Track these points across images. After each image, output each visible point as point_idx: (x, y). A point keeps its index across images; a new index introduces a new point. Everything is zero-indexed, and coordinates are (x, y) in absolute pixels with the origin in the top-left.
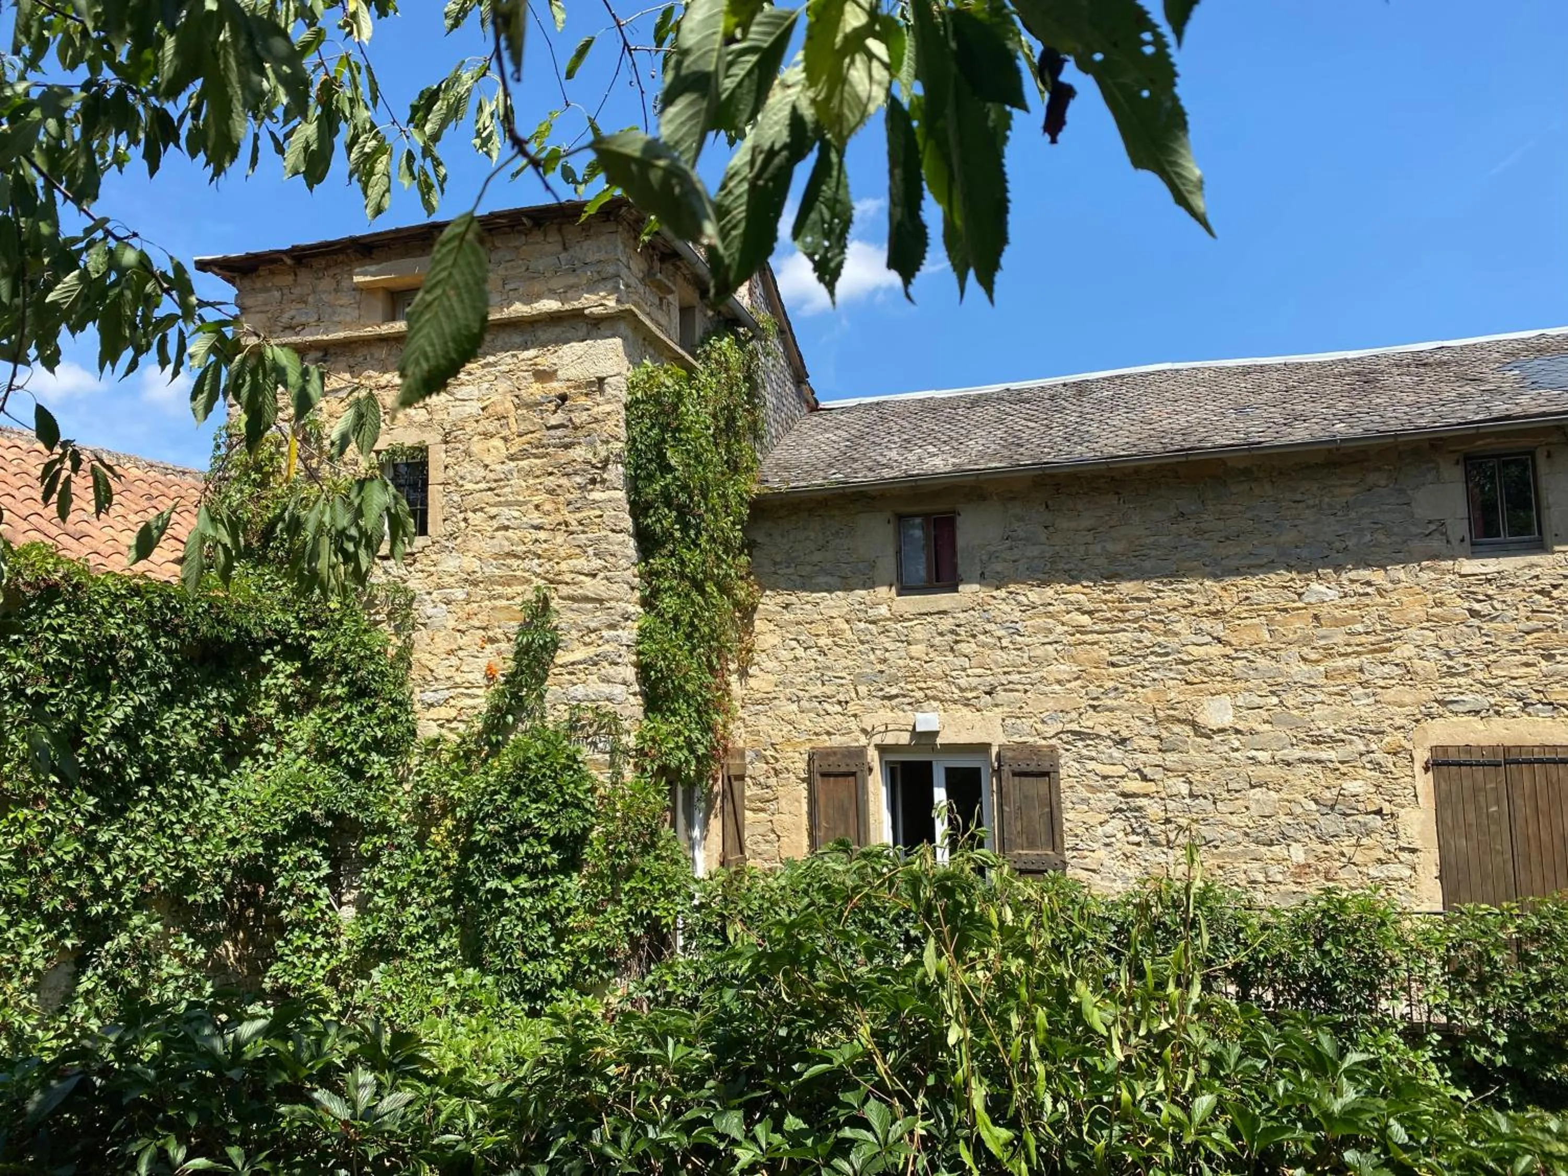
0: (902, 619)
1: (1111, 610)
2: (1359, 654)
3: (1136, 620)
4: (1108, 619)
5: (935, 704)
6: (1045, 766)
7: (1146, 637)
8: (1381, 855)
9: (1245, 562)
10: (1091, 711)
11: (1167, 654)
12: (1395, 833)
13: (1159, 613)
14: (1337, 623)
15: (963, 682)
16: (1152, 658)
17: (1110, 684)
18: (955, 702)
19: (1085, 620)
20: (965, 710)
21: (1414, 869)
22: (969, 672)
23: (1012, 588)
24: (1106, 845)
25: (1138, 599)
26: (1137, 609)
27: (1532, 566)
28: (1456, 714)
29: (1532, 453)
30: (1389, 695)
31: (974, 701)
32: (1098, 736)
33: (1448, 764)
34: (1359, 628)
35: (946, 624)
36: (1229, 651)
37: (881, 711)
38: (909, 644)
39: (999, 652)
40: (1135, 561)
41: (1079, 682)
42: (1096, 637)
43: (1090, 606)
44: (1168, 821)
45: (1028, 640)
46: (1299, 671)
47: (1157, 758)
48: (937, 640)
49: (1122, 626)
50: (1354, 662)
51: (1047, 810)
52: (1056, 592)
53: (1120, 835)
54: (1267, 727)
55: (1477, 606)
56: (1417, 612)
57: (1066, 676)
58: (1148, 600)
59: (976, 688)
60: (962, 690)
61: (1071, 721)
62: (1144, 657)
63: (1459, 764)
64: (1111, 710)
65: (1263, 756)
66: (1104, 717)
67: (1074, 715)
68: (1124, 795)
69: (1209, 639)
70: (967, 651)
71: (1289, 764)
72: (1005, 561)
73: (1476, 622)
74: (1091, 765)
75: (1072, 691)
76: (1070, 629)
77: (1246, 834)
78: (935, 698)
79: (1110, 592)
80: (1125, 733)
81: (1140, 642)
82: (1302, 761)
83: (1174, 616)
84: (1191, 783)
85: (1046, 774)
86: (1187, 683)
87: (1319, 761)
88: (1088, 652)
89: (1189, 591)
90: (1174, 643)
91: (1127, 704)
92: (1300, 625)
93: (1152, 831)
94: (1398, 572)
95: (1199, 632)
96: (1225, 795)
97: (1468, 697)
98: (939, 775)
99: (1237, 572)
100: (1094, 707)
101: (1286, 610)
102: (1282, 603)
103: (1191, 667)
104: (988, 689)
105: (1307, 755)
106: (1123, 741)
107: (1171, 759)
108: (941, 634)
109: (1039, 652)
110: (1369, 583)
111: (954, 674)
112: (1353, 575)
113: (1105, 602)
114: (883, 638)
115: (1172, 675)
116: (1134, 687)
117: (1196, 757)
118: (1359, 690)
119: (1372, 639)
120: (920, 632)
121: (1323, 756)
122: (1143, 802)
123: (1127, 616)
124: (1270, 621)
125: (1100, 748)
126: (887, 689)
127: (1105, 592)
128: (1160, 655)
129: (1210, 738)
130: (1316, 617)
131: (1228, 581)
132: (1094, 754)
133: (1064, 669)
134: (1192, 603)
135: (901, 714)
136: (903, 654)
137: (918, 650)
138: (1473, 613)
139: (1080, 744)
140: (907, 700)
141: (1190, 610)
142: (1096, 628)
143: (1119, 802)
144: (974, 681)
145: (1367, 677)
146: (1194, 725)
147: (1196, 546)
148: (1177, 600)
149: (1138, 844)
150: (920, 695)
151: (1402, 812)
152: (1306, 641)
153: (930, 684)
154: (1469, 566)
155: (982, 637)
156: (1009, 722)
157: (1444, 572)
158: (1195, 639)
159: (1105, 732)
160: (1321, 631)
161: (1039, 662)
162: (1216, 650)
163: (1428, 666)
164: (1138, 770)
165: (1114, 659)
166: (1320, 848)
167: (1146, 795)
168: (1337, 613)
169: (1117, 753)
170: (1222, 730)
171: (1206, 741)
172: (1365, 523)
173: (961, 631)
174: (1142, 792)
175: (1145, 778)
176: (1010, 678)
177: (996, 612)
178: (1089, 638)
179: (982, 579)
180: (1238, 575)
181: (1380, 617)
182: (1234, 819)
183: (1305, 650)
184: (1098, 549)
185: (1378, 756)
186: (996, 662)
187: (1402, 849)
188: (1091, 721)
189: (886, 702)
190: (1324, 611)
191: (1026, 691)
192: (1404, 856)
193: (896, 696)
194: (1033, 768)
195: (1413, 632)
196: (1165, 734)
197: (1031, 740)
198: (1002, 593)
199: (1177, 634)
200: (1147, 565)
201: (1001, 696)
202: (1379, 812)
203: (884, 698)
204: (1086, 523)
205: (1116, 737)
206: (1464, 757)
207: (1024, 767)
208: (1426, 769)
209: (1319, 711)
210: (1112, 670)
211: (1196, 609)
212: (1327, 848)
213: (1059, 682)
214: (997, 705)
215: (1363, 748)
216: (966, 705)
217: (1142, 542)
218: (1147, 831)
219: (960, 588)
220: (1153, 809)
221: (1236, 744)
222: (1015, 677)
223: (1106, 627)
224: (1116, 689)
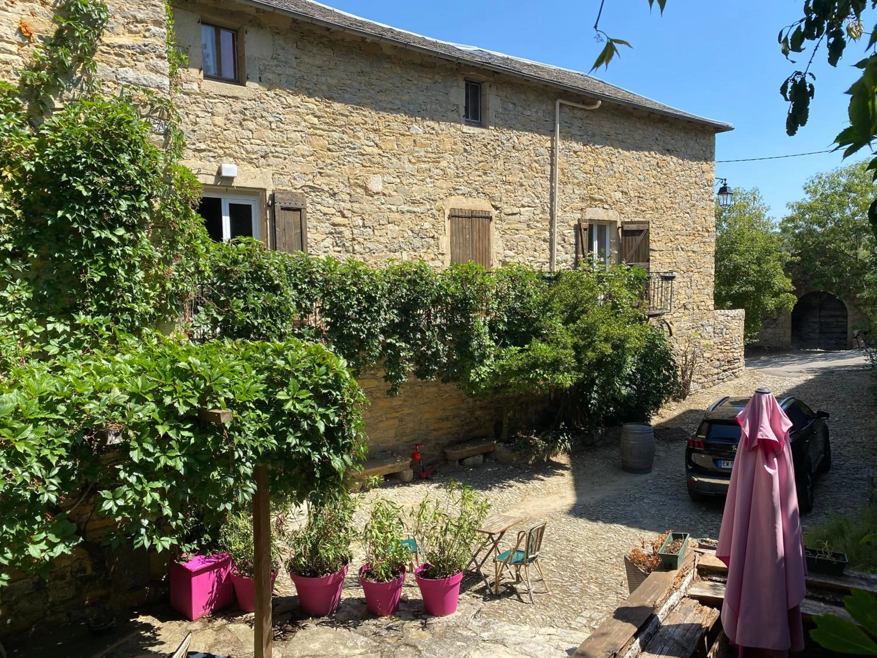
0: (207, 96)
1: (329, 118)
2: (429, 162)
3: (341, 127)
4: (327, 123)
5: (231, 159)
6: (299, 206)
7: (345, 136)
8: (433, 256)
9: (389, 106)
10: (319, 175)
11: (355, 149)
12: (438, 246)
13: (351, 125)
14: (423, 146)
15: (248, 147)
16: (347, 149)
17: (329, 161)
18: (243, 160)
19: (315, 120)
20: (249, 166)
21: (443, 262)
22: (252, 141)
23: (278, 91)
24: (325, 252)
25: (342, 115)
26: (342, 121)
27: (483, 133)
28: (458, 194)
29: (480, 84)
30: (438, 183)
31: (255, 161)
32: (323, 190)
33: (455, 216)
34: (430, 149)
35: (238, 106)
36: (381, 152)
37: (193, 160)
38: (213, 115)
39: (270, 132)
40: (340, 92)
41: (312, 158)
42: (322, 132)
43: (318, 113)
44: (354, 239)
45: (286, 127)
46: (409, 167)
47: (348, 205)
48: (232, 116)
49: (334, 128)
50: (427, 166)
51: (299, 231)
52: (302, 100)
53: (331, 247)
54: (395, 193)
55: (467, 147)
56: (448, 147)
57: (307, 153)
58: (347, 116)
59: (256, 153)
60: (248, 152)
61: (309, 180)
62: (344, 148)
63: (459, 217)
64: (329, 176)
65: (394, 208)
66: (326, 180)
67: (311, 177)
68: (334, 225)
69: (372, 144)
70: (251, 127)
71: (403, 213)
72: (274, 73)
73: (465, 154)
74: (319, 207)
75: (309, 162)
76: (309, 126)
77: (386, 247)
78: (230, 155)
79: (329, 107)
80: (336, 190)
81: (343, 139)
82: (408, 211)
83: (358, 128)
84: (364, 220)
85: (299, 210)
86: (363, 166)
87: (414, 212)
88: (318, 141)
89: (365, 116)
90: (358, 145)
91: (337, 174)
92: (408, 143)
93: (347, 244)
94: (443, 125)
95: (368, 139)
96: (378, 227)
97: (462, 188)
98: (225, 208)
99: (385, 110)
100: (320, 173)
101: (404, 135)
102: (402, 132)
103: (365, 157)
104: (263, 154)
105: (410, 208)
106: (335, 194)
107: (356, 205)
108: (234, 113)
109: (292, 135)
110: (433, 129)
111: (243, 141)
112: (428, 123)
113: (326, 112)
114: (194, 107)
115: (357, 160)
116: (339, 164)
117: (367, 207)
118: (428, 180)
119: (434, 156)
120: (221, 108)
121: (416, 209)
122: (342, 229)
123: (337, 123)
124: (398, 139)
125: (323, 197)
126: (198, 144)
127: (327, 107)
128: (351, 149)
129: (372, 196)
130: (415, 141)
131: (382, 113)
132: (320, 200)
133: (305, 148)
134: (366, 123)
135: (208, 163)
136: (210, 122)
137: (219, 120)
138: (465, 150)
139: (313, 194)
140: (211, 154)
141: (365, 126)
142: (322, 127)
143: (331, 229)
144: (256, 148)
145: (431, 174)
146: (366, 189)
147: (368, 91)
148: (359, 119)
149: (340, 252)
150: (221, 152)
151: (441, 237)
152: (411, 153)
153: (227, 145)
154: (466, 129)
155: (259, 120)
156: (276, 176)
157: (458, 130)
158: (367, 142)
159: (326, 188)
160: (416, 149)
161: (294, 143)
162: (376, 150)
163: (451, 172)
164: (340, 212)
165: (331, 147)
166: (413, 253)
167: (344, 225)
168: (422, 140)
169: (331, 201)
170: (378, 193)
171: (371, 198)
172: (433, 99)
173: (247, 113)
174: (342, 223)
175: (343, 216)
176: (277, 149)
177: (269, 106)
178: (318, 132)
179: (260, 81)
180: (386, 112)
181: (437, 146)
182: (382, 239)
183: (411, 157)
184: (323, 79)
185: (434, 211)
186: (268, 137)
187: (440, 254)
188: (319, 181)
189: (196, 154)
190: (418, 138)
191: (285, 159)
192: (440, 257)
193: (204, 150)
194: (293, 205)
195: (446, 155)
196: (353, 193)
197: (289, 189)
198: (271, 94)
199: (359, 138)
200: (347, 96)
201: (272, 160)
202: (433, 237)
203: (196, 150)
204: (318, 62)
205: (331, 192)
206: (460, 214)
207: (288, 205)
208: (449, 218)
209: (415, 188)
210: (329, 153)
211: (366, 126)
212: (416, 253)
213: (303, 156)
214: (269, 165)
215: (429, 207)
216: (250, 163)
217: (344, 81)
218: (344, 245)
219: (247, 83)
220: (347, 233)
221: (383, 201)
222: (279, 149)
223: (326, 127)
224: (331, 164)
